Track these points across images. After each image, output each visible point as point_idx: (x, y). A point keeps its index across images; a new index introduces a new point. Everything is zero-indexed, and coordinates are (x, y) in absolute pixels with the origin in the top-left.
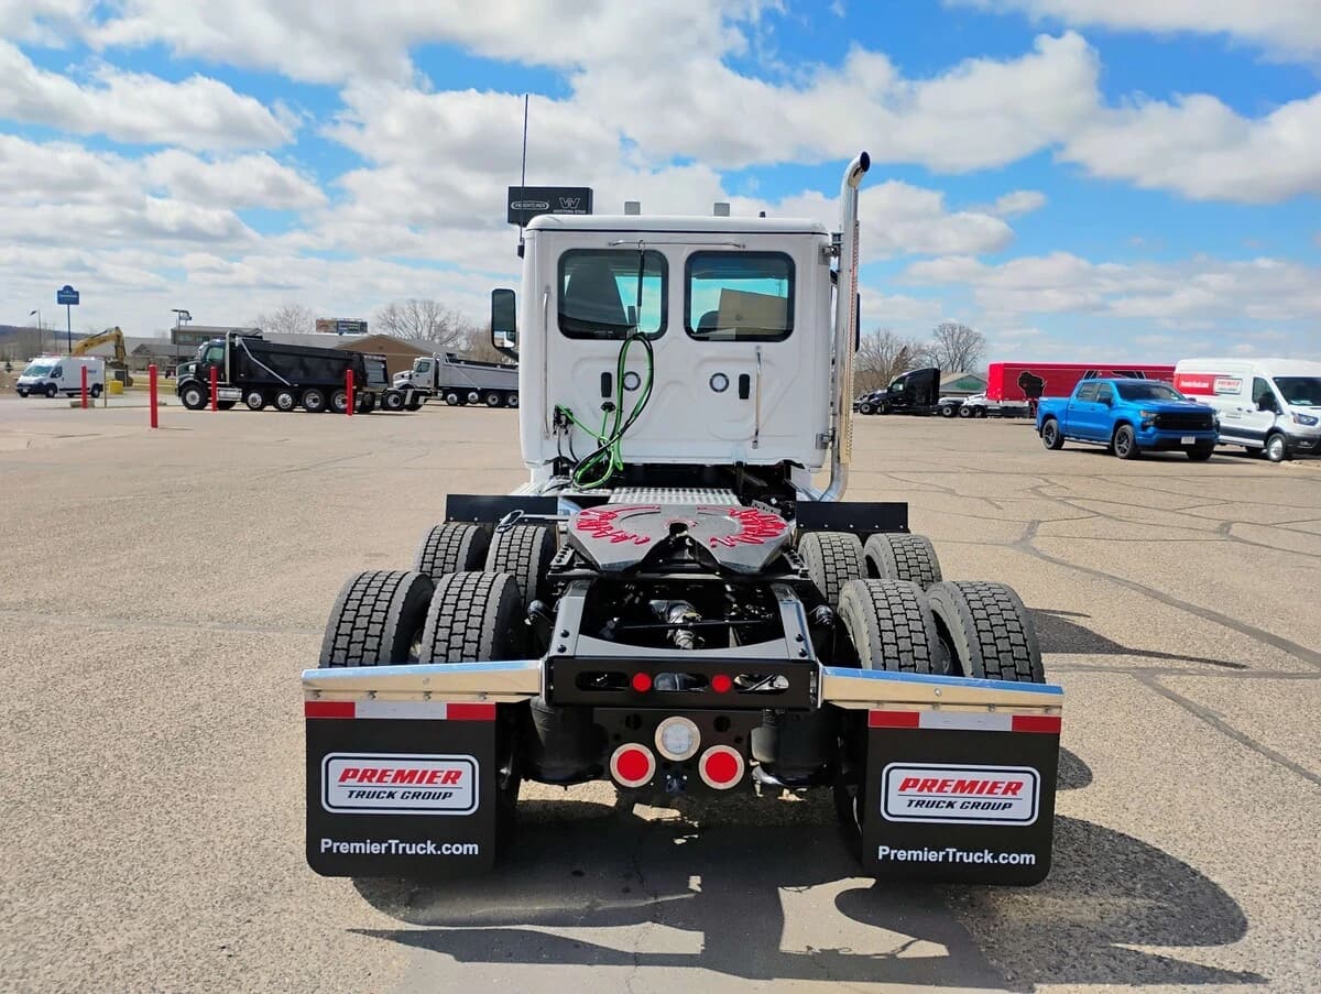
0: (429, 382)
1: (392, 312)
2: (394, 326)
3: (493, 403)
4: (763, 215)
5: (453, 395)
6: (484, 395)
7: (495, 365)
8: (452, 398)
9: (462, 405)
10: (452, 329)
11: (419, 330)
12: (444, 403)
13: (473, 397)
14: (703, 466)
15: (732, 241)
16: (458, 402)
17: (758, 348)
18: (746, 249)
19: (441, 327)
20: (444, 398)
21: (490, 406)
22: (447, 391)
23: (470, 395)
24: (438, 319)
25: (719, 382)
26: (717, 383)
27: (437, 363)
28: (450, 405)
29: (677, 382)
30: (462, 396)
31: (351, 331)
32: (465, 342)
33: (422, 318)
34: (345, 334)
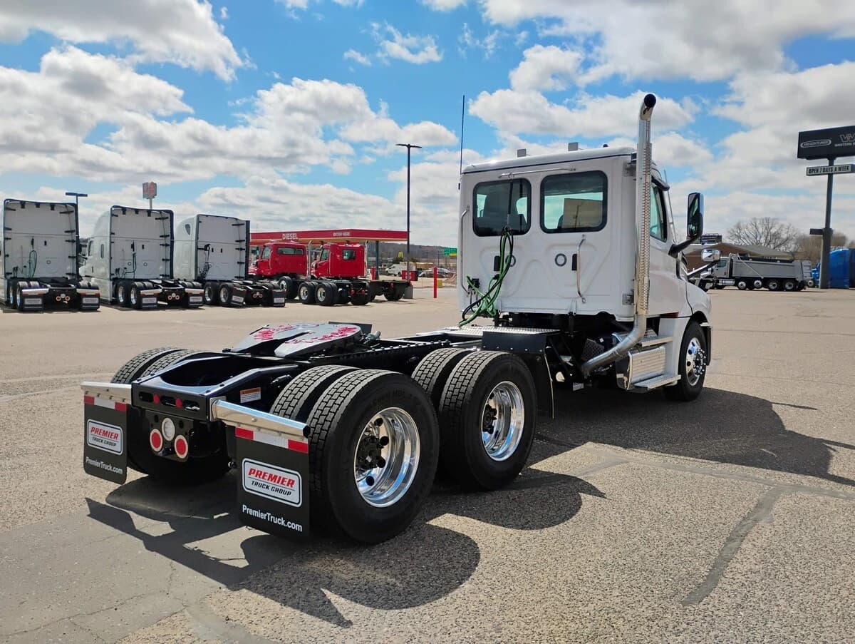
0: (725, 274)
1: (739, 227)
2: (739, 237)
3: (773, 288)
4: (605, 146)
5: (743, 283)
6: (766, 283)
7: (776, 261)
8: (742, 285)
9: (751, 289)
10: (784, 236)
11: (758, 239)
12: (736, 288)
13: (758, 283)
14: (552, 315)
15: (567, 167)
16: (746, 287)
17: (584, 236)
18: (577, 171)
19: (776, 236)
20: (736, 285)
21: (771, 290)
22: (737, 280)
23: (756, 282)
24: (773, 231)
25: (561, 260)
26: (559, 260)
27: (732, 260)
28: (740, 289)
29: (535, 260)
30: (750, 284)
31: (709, 242)
32: (793, 246)
33: (760, 230)
34: (706, 244)
